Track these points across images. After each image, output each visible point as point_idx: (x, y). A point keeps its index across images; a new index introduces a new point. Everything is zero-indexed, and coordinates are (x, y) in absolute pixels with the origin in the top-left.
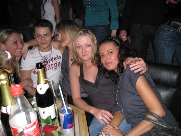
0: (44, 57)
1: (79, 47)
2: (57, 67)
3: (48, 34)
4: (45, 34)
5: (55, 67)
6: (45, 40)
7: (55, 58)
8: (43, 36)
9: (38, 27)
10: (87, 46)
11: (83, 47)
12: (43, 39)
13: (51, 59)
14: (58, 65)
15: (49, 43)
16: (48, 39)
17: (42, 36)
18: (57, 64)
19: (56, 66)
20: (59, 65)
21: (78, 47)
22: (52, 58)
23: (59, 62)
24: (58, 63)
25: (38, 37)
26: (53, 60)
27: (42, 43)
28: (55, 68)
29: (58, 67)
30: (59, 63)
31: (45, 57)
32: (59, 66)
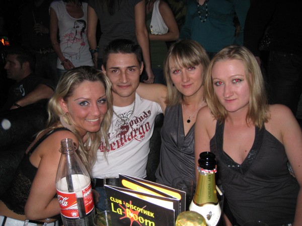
0: (122, 116)
1: (218, 84)
2: (144, 133)
3: (133, 68)
4: (129, 67)
5: (140, 133)
6: (127, 78)
7: (141, 117)
8: (123, 71)
9: (116, 52)
10: (235, 81)
11: (227, 83)
12: (124, 76)
13: (135, 121)
14: (145, 130)
15: (133, 86)
16: (134, 76)
17: (121, 71)
18: (144, 127)
19: (141, 131)
20: (148, 128)
21: (216, 84)
22: (137, 119)
23: (148, 123)
24: (145, 125)
25: (112, 71)
26: (138, 122)
27: (121, 85)
28: (142, 137)
29: (146, 132)
30: (147, 125)
31: (125, 116)
32: (147, 130)
